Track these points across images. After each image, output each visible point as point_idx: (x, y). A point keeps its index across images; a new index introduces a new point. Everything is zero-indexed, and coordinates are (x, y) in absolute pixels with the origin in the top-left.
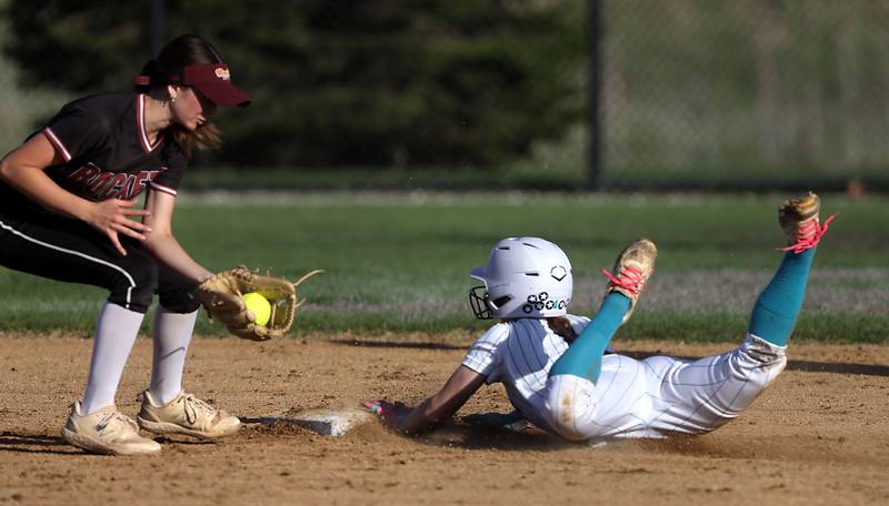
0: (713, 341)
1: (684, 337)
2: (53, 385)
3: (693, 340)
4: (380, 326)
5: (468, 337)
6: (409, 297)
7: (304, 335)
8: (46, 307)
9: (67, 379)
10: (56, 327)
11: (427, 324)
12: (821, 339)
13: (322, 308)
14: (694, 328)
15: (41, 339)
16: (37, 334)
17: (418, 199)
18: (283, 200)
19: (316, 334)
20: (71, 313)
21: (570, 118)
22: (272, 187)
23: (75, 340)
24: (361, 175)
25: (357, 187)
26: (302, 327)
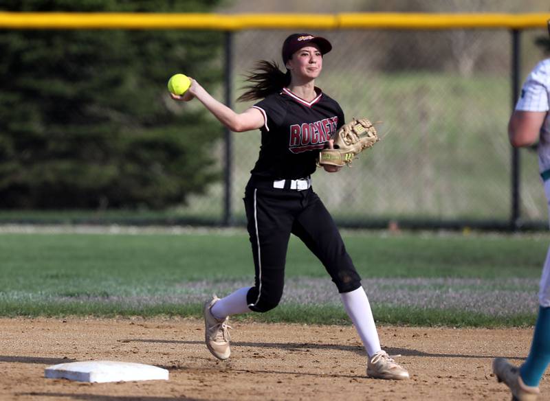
0: (325, 324)
1: (306, 321)
3: (312, 323)
4: (112, 312)
5: (168, 319)
6: (127, 294)
7: (64, 317)
11: (142, 311)
12: (394, 323)
13: (74, 300)
14: (312, 315)
17: (115, 230)
18: (29, 230)
19: (72, 316)
21: (211, 179)
22: (21, 222)
24: (76, 215)
25: (75, 222)
26: (63, 312)
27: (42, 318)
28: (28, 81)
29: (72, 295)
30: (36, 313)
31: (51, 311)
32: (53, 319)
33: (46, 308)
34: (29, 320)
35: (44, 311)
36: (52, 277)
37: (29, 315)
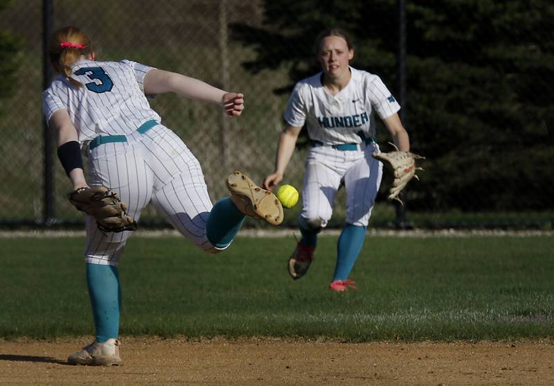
2: (318, 379)
7: (513, 341)
8: (313, 318)
9: (328, 374)
10: (320, 334)
13: (527, 319)
15: (309, 344)
16: (306, 340)
19: (523, 339)
20: (333, 323)
23: (336, 345)
26: (513, 334)
27: (485, 343)
28: (498, 50)
29: (525, 314)
30: (479, 337)
31: (498, 333)
32: (499, 343)
33: (492, 330)
34: (469, 345)
35: (489, 334)
36: (508, 292)
37: (471, 338)
